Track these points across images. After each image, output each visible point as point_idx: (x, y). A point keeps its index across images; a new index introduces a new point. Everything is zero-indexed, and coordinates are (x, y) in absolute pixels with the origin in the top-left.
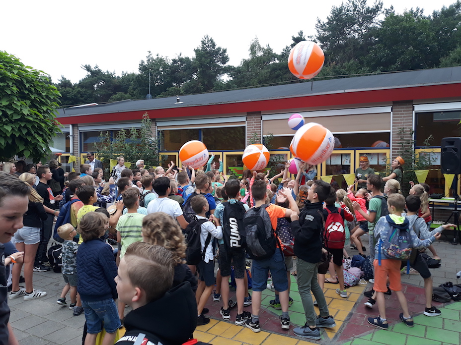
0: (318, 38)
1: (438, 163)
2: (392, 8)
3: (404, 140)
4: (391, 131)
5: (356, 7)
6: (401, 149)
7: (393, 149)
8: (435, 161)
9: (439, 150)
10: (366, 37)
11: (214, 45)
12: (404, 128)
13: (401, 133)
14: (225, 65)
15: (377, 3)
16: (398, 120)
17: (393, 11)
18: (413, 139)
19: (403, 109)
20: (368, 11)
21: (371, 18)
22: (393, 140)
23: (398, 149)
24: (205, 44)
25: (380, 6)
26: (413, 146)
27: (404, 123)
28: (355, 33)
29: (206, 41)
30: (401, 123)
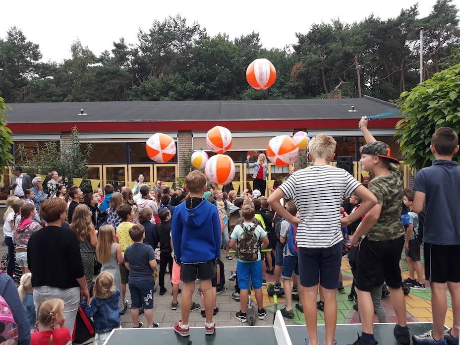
10: (184, 52)
14: (37, 62)
17: (205, 32)
20: (187, 30)
21: (190, 36)
24: (12, 36)
25: (197, 27)
29: (14, 32)
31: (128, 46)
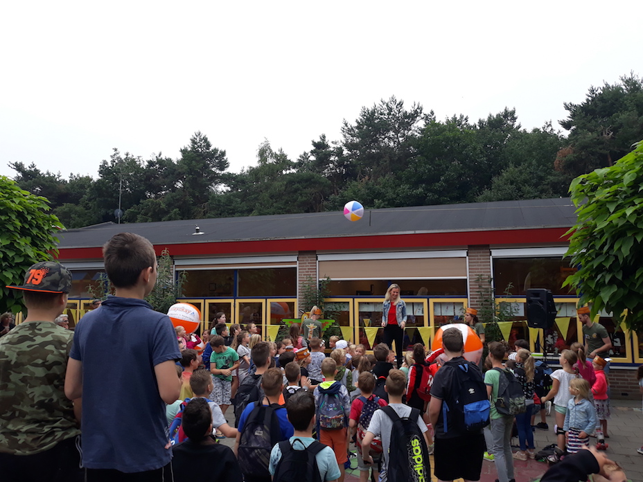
0: (345, 145)
1: (521, 313)
2: (432, 113)
3: (483, 288)
4: (467, 277)
5: (390, 109)
6: (480, 298)
7: (471, 298)
8: (518, 313)
9: (524, 300)
11: (208, 145)
12: (482, 275)
13: (478, 280)
14: (223, 172)
15: (416, 107)
16: (475, 266)
17: (433, 117)
18: (492, 287)
19: (479, 254)
20: (406, 115)
23: (476, 298)
24: (196, 143)
25: (419, 111)
26: (493, 295)
27: (481, 269)
28: (390, 141)
29: (198, 139)
30: (478, 269)
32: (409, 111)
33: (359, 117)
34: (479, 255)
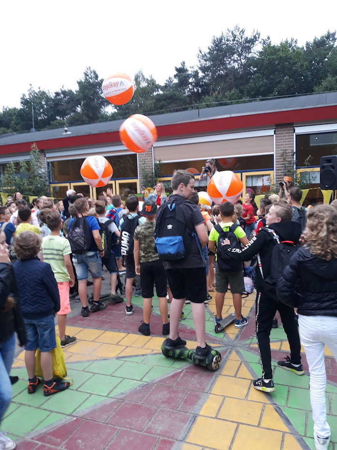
0: (200, 68)
1: (318, 181)
2: (269, 38)
3: (287, 161)
4: (274, 153)
5: (235, 37)
6: (284, 170)
7: (276, 170)
8: (314, 180)
9: (318, 169)
10: (245, 67)
11: (97, 77)
12: (286, 150)
13: (283, 154)
15: (255, 33)
16: (281, 142)
17: (270, 41)
18: (295, 160)
20: (247, 41)
21: (249, 48)
22: (276, 162)
23: (281, 170)
24: (88, 75)
25: (257, 36)
26: (295, 167)
27: (286, 145)
28: (234, 63)
29: (89, 72)
30: (283, 145)
31: (189, 69)
32: (249, 37)
33: (211, 45)
34: (284, 132)
